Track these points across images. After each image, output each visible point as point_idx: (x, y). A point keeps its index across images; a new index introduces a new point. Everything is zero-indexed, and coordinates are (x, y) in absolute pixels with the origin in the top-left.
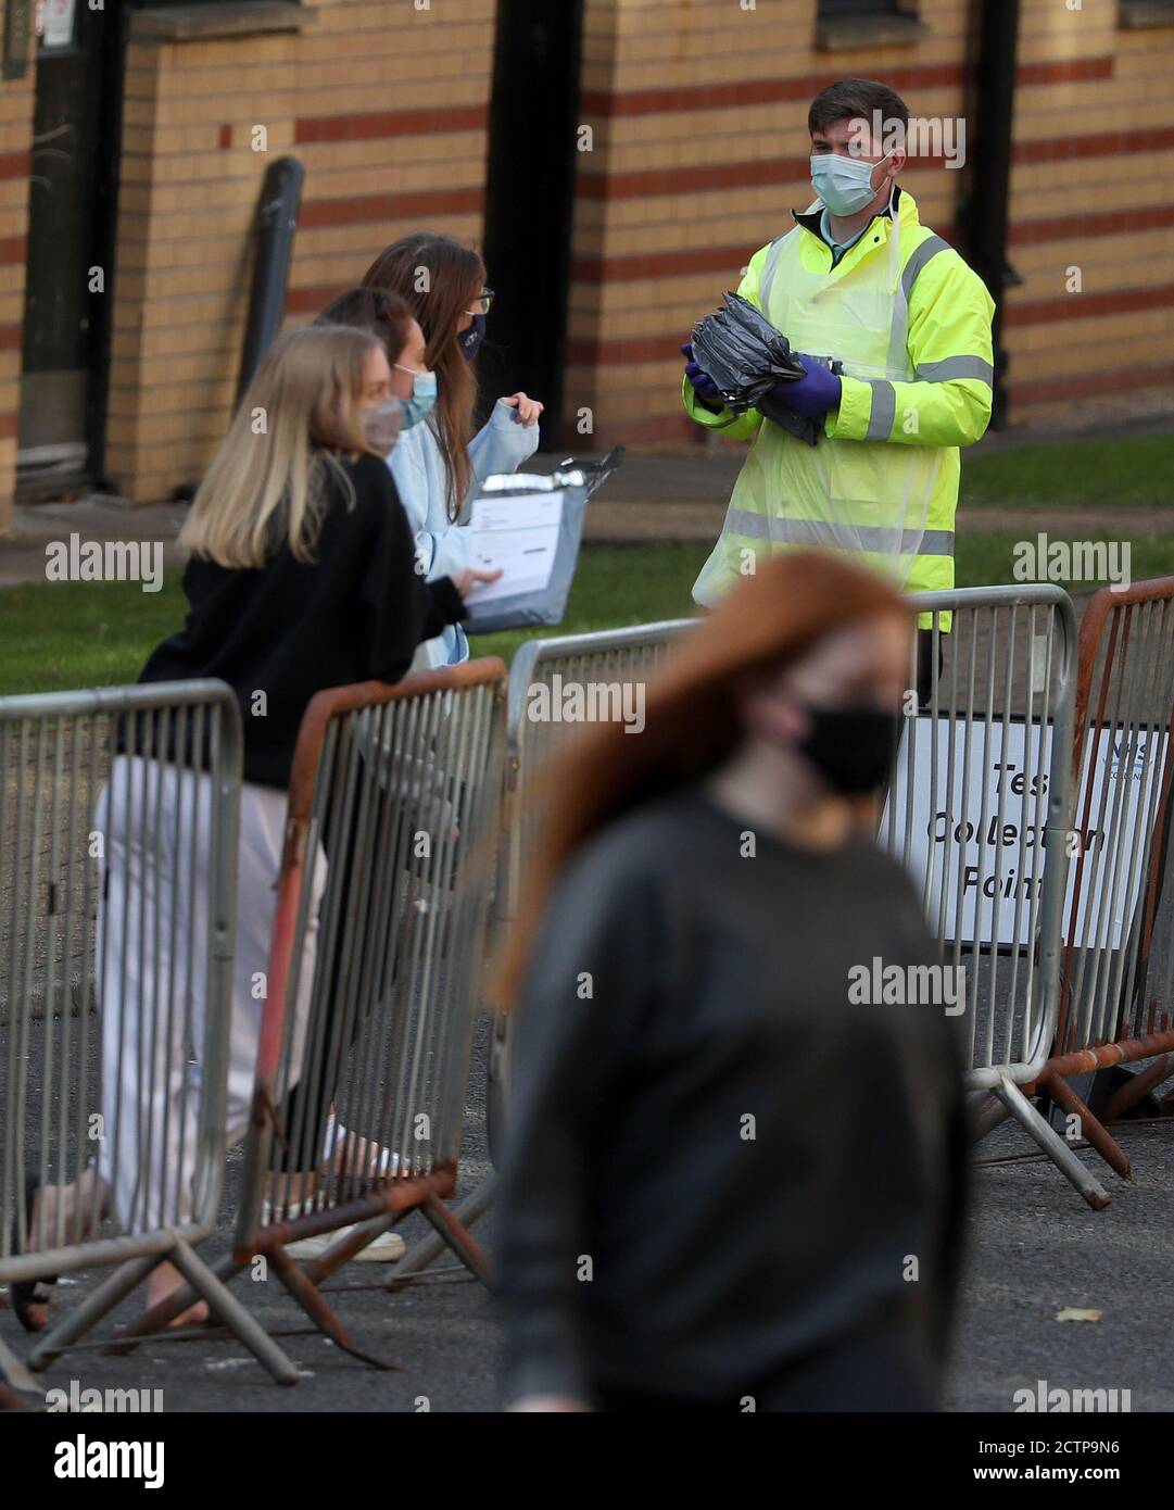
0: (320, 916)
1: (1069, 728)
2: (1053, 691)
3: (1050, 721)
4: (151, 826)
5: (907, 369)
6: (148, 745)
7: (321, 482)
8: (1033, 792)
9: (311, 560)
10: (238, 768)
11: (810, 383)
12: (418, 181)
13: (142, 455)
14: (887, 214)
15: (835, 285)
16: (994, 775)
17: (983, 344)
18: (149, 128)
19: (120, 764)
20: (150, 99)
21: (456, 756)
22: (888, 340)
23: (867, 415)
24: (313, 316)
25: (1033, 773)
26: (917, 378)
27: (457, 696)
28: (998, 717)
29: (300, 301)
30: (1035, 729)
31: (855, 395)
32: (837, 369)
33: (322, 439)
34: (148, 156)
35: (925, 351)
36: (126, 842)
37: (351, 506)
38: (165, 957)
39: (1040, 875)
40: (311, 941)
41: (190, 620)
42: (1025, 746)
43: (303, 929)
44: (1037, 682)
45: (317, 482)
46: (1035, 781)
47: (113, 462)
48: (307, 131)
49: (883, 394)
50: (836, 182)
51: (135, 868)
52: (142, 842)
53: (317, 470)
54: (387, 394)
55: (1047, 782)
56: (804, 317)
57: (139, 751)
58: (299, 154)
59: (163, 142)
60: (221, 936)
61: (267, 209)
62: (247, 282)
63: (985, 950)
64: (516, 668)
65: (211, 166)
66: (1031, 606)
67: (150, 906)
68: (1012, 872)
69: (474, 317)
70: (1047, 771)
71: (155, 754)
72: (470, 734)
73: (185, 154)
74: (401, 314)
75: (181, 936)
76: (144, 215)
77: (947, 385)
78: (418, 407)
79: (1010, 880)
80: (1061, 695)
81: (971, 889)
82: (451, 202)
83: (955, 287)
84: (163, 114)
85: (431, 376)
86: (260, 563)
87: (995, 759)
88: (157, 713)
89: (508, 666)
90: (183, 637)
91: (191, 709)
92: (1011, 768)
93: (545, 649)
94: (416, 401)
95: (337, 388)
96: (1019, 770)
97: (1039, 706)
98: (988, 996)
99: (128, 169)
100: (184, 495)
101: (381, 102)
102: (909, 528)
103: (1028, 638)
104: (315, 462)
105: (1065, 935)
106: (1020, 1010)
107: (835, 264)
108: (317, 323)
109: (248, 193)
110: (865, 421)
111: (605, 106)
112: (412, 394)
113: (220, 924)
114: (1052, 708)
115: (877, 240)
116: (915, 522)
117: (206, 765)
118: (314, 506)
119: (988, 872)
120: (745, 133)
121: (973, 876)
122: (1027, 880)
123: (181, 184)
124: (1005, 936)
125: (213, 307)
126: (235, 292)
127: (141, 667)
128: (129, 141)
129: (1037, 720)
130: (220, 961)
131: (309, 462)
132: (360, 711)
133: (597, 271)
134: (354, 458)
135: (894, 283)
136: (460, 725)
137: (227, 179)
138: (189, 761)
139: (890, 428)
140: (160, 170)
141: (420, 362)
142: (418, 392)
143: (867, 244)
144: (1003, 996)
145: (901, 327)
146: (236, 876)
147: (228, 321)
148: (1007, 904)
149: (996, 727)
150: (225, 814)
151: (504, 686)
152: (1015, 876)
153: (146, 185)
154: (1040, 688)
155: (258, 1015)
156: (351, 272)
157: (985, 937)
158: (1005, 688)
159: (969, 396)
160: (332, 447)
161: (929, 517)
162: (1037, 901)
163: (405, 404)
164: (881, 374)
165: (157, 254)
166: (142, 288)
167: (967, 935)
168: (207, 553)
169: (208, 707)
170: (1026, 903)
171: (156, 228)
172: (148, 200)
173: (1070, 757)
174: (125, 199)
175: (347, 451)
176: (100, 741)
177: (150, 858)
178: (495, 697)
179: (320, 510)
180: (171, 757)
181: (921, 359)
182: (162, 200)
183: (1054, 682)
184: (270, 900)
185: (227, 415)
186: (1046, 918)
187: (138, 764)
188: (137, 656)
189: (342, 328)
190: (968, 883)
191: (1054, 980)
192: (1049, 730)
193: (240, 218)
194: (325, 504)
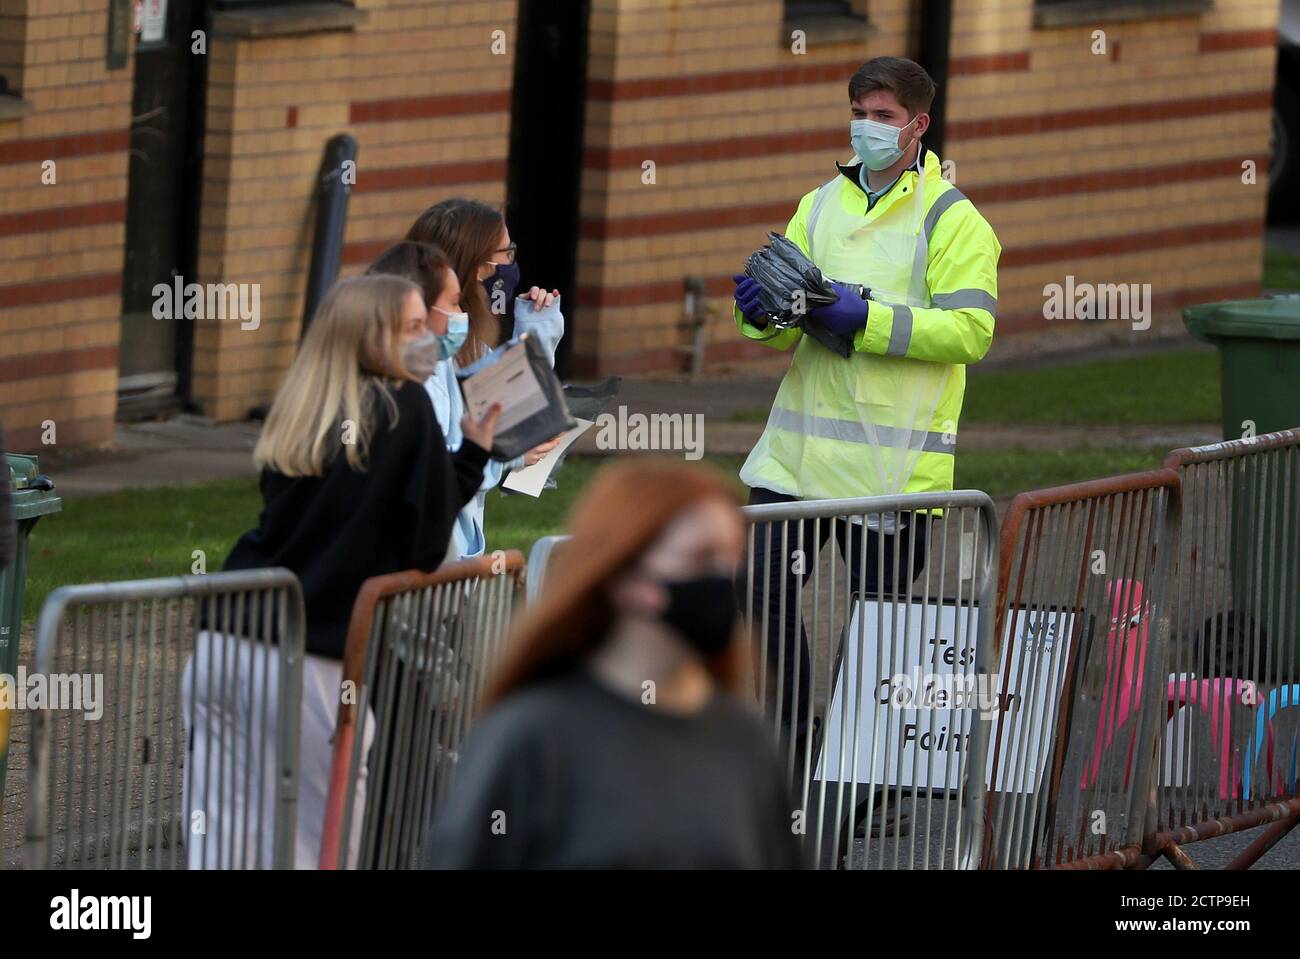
0: (368, 765)
1: (992, 610)
2: (978, 579)
3: (976, 603)
4: (228, 691)
5: (924, 298)
6: (226, 623)
7: (371, 404)
8: (962, 663)
9: (362, 469)
10: (302, 642)
11: (842, 306)
12: (452, 154)
13: (222, 381)
14: (915, 169)
15: (868, 226)
16: (929, 649)
17: (989, 280)
18: (228, 110)
19: (203, 638)
20: (230, 86)
21: (483, 632)
22: (910, 274)
23: (888, 334)
24: (365, 267)
25: (962, 646)
26: (933, 305)
27: (484, 583)
28: (933, 600)
29: (354, 254)
30: (964, 610)
31: (879, 318)
32: (866, 294)
33: (369, 368)
34: (227, 133)
35: (941, 283)
36: (207, 704)
37: (394, 425)
38: (240, 799)
39: (967, 731)
40: (361, 786)
41: (263, 517)
42: (955, 624)
43: (355, 776)
44: (965, 572)
45: (367, 404)
46: (964, 653)
47: (198, 388)
48: (361, 113)
49: (902, 317)
50: (869, 143)
51: (216, 726)
52: (221, 704)
53: (367, 393)
54: (424, 329)
55: (974, 654)
56: (842, 251)
57: (219, 628)
58: (352, 131)
59: (241, 121)
60: (287, 782)
61: (327, 177)
62: (310, 239)
63: (922, 794)
64: (533, 559)
65: (279, 142)
66: (960, 508)
67: (228, 758)
68: (944, 729)
69: (497, 267)
70: (973, 645)
71: (232, 630)
72: (495, 614)
73: (258, 131)
74: (440, 265)
75: (254, 781)
76: (224, 182)
77: (957, 312)
78: (451, 342)
79: (942, 736)
80: (985, 582)
81: (910, 743)
82: (479, 172)
83: (967, 232)
84: (241, 99)
85: (464, 317)
86: (319, 473)
87: (930, 635)
88: (234, 596)
89: (527, 558)
90: (258, 532)
91: (262, 593)
92: (944, 642)
93: (557, 545)
94: (450, 337)
95: (380, 325)
96: (950, 644)
97: (967, 591)
98: (924, 833)
99: (211, 144)
100: (257, 415)
101: (421, 89)
102: (916, 429)
103: (957, 535)
104: (365, 386)
105: (988, 781)
106: (951, 844)
107: (870, 208)
108: (367, 273)
109: (312, 163)
110: (886, 338)
111: (609, 91)
112: (446, 332)
113: (286, 772)
114: (977, 593)
115: (905, 190)
116: (923, 425)
117: (275, 640)
118: (365, 423)
119: (924, 729)
120: (723, 115)
121: (911, 732)
122: (957, 736)
123: (255, 156)
124: (938, 783)
125: (281, 259)
126: (300, 246)
127: (222, 559)
128: (212, 120)
129: (965, 603)
130: (286, 802)
131: (359, 388)
132: (403, 595)
133: (601, 230)
134: (399, 385)
135: (918, 226)
136: (486, 606)
137: (291, 153)
138: (260, 637)
139: (906, 345)
140: (238, 145)
141: (454, 305)
142: (451, 330)
143: (897, 193)
144: (936, 832)
145: (921, 264)
146: (299, 732)
147: (294, 271)
148: (940, 756)
149: (931, 609)
150: (291, 681)
151: (523, 574)
152: (946, 733)
153: (226, 157)
154: (967, 576)
155: (318, 845)
156: (396, 230)
157: (922, 783)
158: (939, 576)
159: (974, 323)
160: (380, 375)
161: (936, 421)
162: (965, 753)
163: (440, 340)
164: (902, 301)
165: (235, 216)
166: (223, 242)
167: (906, 782)
168: (275, 463)
169: (276, 591)
170: (955, 755)
171: (235, 194)
172: (228, 169)
173: (993, 634)
174: (209, 168)
175: (392, 379)
176: (187, 620)
177: (228, 718)
178: (515, 583)
179: (370, 427)
180: (246, 632)
181: (937, 290)
182: (239, 169)
183: (979, 571)
184: (327, 752)
185: (293, 349)
186: (972, 767)
187: (218, 638)
188: (218, 549)
189: (386, 276)
190: (908, 738)
191: (979, 819)
192: (975, 611)
193: (304, 185)
194: (374, 422)
